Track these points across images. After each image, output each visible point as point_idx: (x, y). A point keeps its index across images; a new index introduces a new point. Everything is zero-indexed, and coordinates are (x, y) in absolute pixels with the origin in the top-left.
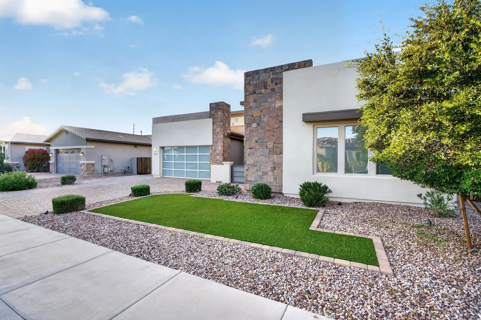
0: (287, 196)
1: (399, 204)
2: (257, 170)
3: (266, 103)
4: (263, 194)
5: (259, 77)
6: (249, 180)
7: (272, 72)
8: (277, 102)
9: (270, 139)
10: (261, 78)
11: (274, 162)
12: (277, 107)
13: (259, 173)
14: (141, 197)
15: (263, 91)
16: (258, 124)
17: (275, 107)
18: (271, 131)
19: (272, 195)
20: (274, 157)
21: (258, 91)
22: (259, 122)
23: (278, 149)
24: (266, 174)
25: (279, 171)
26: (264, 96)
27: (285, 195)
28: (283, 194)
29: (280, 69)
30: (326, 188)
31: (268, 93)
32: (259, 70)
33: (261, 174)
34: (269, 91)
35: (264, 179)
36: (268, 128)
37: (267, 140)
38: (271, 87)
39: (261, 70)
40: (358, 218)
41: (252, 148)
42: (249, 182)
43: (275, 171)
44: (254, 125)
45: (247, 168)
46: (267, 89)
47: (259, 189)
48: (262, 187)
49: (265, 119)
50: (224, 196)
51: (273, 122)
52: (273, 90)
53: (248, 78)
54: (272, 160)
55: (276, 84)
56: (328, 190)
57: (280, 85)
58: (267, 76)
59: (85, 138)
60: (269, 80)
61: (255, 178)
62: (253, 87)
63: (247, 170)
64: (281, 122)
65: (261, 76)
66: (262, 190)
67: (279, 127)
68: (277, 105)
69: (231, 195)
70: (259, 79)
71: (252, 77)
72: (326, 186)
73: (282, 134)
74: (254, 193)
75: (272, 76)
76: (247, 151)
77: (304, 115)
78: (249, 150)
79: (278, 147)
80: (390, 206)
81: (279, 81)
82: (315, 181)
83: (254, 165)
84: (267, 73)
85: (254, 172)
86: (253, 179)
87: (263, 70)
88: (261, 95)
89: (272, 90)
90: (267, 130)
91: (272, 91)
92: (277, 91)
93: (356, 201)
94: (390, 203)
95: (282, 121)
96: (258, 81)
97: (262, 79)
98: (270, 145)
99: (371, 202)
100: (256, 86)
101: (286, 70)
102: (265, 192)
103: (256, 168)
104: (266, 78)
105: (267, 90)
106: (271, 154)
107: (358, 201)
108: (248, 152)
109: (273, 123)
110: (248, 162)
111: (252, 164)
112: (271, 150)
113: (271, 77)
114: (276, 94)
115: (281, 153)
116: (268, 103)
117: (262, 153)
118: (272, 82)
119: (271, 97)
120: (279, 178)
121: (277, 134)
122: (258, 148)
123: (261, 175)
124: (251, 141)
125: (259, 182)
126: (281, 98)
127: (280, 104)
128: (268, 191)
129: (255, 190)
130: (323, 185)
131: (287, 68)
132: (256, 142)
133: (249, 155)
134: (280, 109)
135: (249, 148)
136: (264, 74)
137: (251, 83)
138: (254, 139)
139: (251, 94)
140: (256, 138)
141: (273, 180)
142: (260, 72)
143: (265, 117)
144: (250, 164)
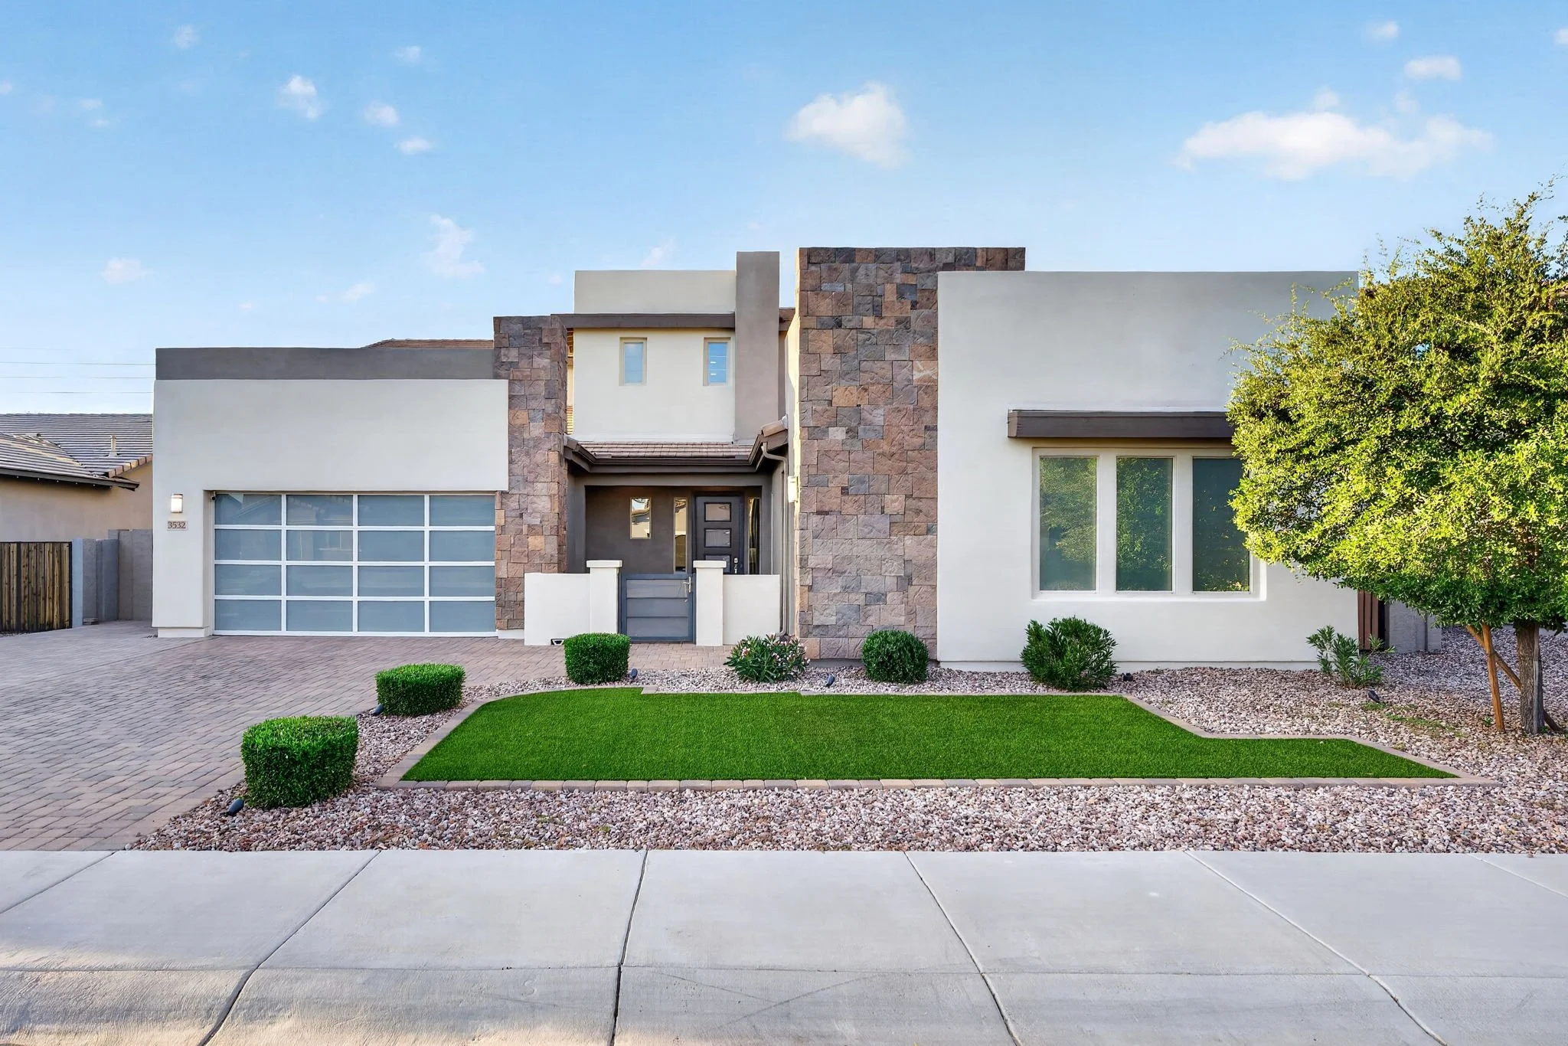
2: (845, 588)
3: (879, 364)
5: (854, 271)
6: (815, 623)
7: (900, 263)
8: (918, 364)
9: (893, 483)
10: (862, 279)
11: (906, 558)
12: (919, 380)
13: (853, 596)
15: (869, 321)
16: (852, 432)
17: (910, 381)
18: (896, 456)
20: (908, 543)
21: (849, 320)
22: (854, 424)
23: (922, 517)
24: (879, 600)
25: (924, 589)
26: (873, 340)
27: (943, 666)
28: (941, 662)
29: (926, 258)
31: (887, 330)
32: (854, 250)
33: (859, 600)
34: (888, 323)
36: (885, 448)
37: (884, 487)
38: (898, 314)
39: (860, 250)
41: (827, 513)
42: (817, 630)
43: (912, 590)
44: (838, 434)
45: (809, 582)
46: (881, 318)
49: (878, 417)
51: (905, 428)
52: (904, 323)
53: (813, 268)
54: (899, 552)
55: (913, 305)
57: (926, 312)
58: (882, 273)
60: (890, 289)
61: (840, 616)
62: (833, 303)
63: (810, 588)
64: (932, 429)
65: (862, 271)
67: (924, 445)
68: (917, 376)
70: (853, 279)
71: (830, 268)
73: (934, 469)
75: (899, 278)
76: (809, 522)
77: (1021, 416)
78: (815, 518)
79: (918, 512)
81: (924, 299)
83: (837, 571)
84: (881, 266)
85: (835, 594)
86: (832, 621)
87: (868, 251)
88: (862, 337)
89: (899, 322)
90: (883, 454)
91: (902, 326)
92: (918, 330)
95: (935, 429)
96: (849, 286)
97: (865, 282)
98: (895, 501)
100: (842, 300)
101: (948, 267)
103: (841, 581)
104: (879, 281)
105: (883, 322)
106: (895, 532)
108: (815, 527)
109: (902, 432)
110: (812, 561)
111: (830, 566)
112: (898, 518)
113: (898, 281)
114: (914, 338)
115: (931, 530)
116: (887, 366)
117: (866, 530)
118: (901, 295)
119: (897, 347)
120: (923, 611)
121: (915, 469)
122: (852, 511)
123: (862, 603)
124: (826, 489)
125: (853, 629)
126: (932, 354)
127: (928, 372)
131: (950, 259)
132: (845, 491)
133: (816, 537)
134: (930, 387)
135: (819, 513)
136: (872, 266)
137: (825, 286)
138: (837, 480)
139: (823, 327)
140: (844, 479)
141: (903, 618)
142: (858, 258)
143: (875, 412)
144: (823, 566)
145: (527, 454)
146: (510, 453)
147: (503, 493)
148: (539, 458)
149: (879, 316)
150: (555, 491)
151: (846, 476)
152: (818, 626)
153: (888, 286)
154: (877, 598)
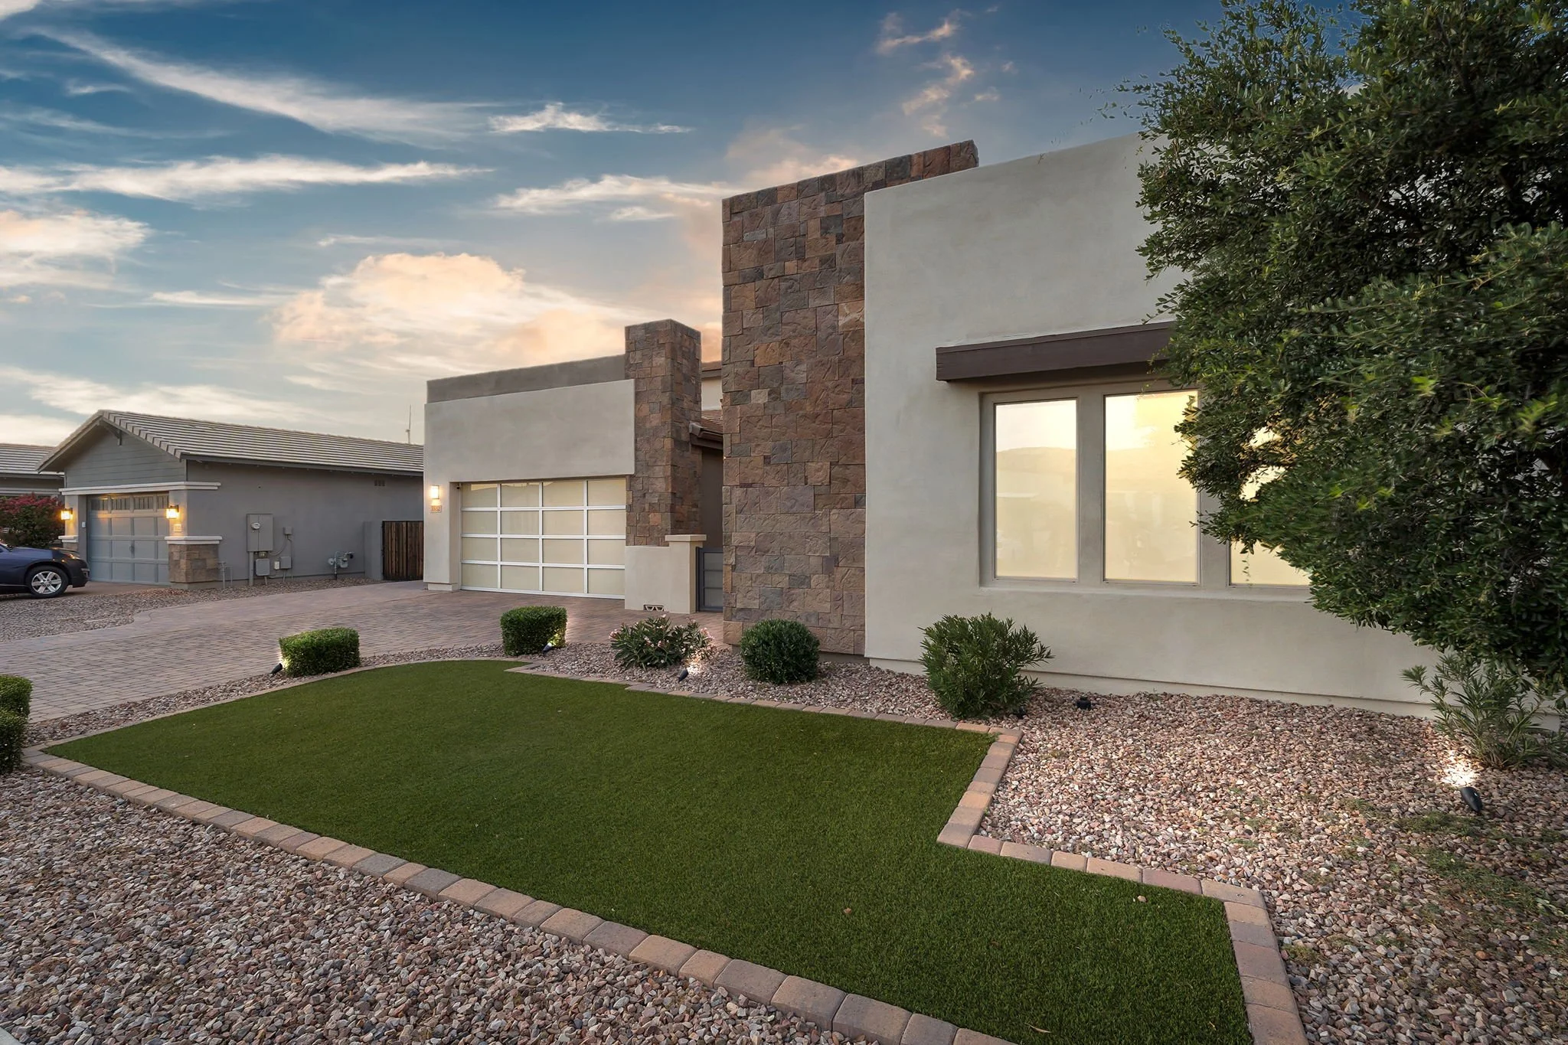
0: (884, 667)
1: (1325, 703)
2: (768, 569)
3: (802, 313)
4: (784, 661)
5: (777, 213)
6: (739, 606)
7: (823, 194)
8: (844, 308)
9: (817, 447)
10: (784, 220)
11: (832, 535)
12: (844, 326)
13: (777, 578)
14: (316, 678)
15: (791, 266)
16: (774, 394)
17: (834, 327)
18: (820, 418)
19: (822, 664)
20: (834, 518)
21: (771, 268)
22: (775, 385)
23: (849, 487)
24: (802, 583)
25: (852, 571)
26: (796, 286)
27: (873, 664)
28: (868, 659)
29: (853, 181)
30: (1028, 638)
31: (811, 274)
32: (776, 189)
33: (783, 582)
34: (813, 265)
35: (795, 604)
36: (809, 409)
37: (807, 454)
38: (822, 253)
39: (782, 188)
40: (1158, 778)
41: (750, 485)
42: (741, 613)
43: (839, 573)
44: (759, 397)
45: (732, 560)
46: (805, 259)
47: (768, 644)
48: (778, 637)
49: (800, 374)
50: (637, 672)
51: (830, 384)
52: (828, 261)
53: (736, 219)
54: (824, 529)
55: (839, 239)
56: (1036, 647)
57: (853, 244)
58: (805, 209)
59: (178, 455)
60: (814, 224)
61: (763, 599)
62: (755, 252)
63: (734, 568)
64: (860, 381)
65: (784, 211)
66: (778, 646)
67: (851, 403)
68: (842, 321)
69: (664, 666)
70: (774, 224)
71: (751, 215)
72: (1030, 631)
73: (862, 430)
74: (747, 658)
75: (823, 211)
76: (732, 495)
77: (943, 354)
78: (738, 492)
79: (845, 481)
80: (1288, 711)
81: (850, 229)
82: (986, 614)
83: (760, 550)
84: (806, 201)
85: (758, 576)
86: (755, 604)
87: (791, 187)
88: (784, 285)
89: (823, 261)
90: (805, 416)
91: (827, 265)
92: (843, 267)
93: (1149, 689)
94: (1287, 700)
95: (862, 381)
96: (771, 230)
97: (787, 222)
98: (818, 470)
99: (1209, 693)
100: (764, 249)
101: (877, 185)
102: (790, 653)
103: (764, 561)
104: (802, 219)
105: (807, 264)
106: (820, 505)
107: (1160, 690)
108: (735, 501)
109: (827, 388)
110: (736, 539)
111: (753, 544)
112: (823, 489)
113: (822, 214)
114: (840, 277)
115: (859, 502)
116: (810, 314)
117: (789, 504)
118: (825, 230)
119: (822, 291)
120: (850, 598)
121: (842, 431)
122: (774, 482)
123: (785, 585)
124: (748, 459)
125: (775, 616)
126: (859, 292)
127: (855, 315)
128: (801, 652)
129: (753, 648)
130: (1015, 629)
131: (881, 175)
132: (767, 460)
133: (741, 511)
134: (856, 332)
135: (742, 485)
136: (794, 204)
137: (747, 236)
138: (759, 448)
139: (746, 280)
140: (767, 447)
141: (828, 605)
142: (780, 197)
143: (798, 368)
144: (746, 544)
145: (648, 441)
146: (636, 441)
147: (631, 476)
148: (658, 445)
149: (802, 258)
150: (669, 473)
151: (770, 444)
152: (742, 610)
153: (812, 223)
154: (801, 581)
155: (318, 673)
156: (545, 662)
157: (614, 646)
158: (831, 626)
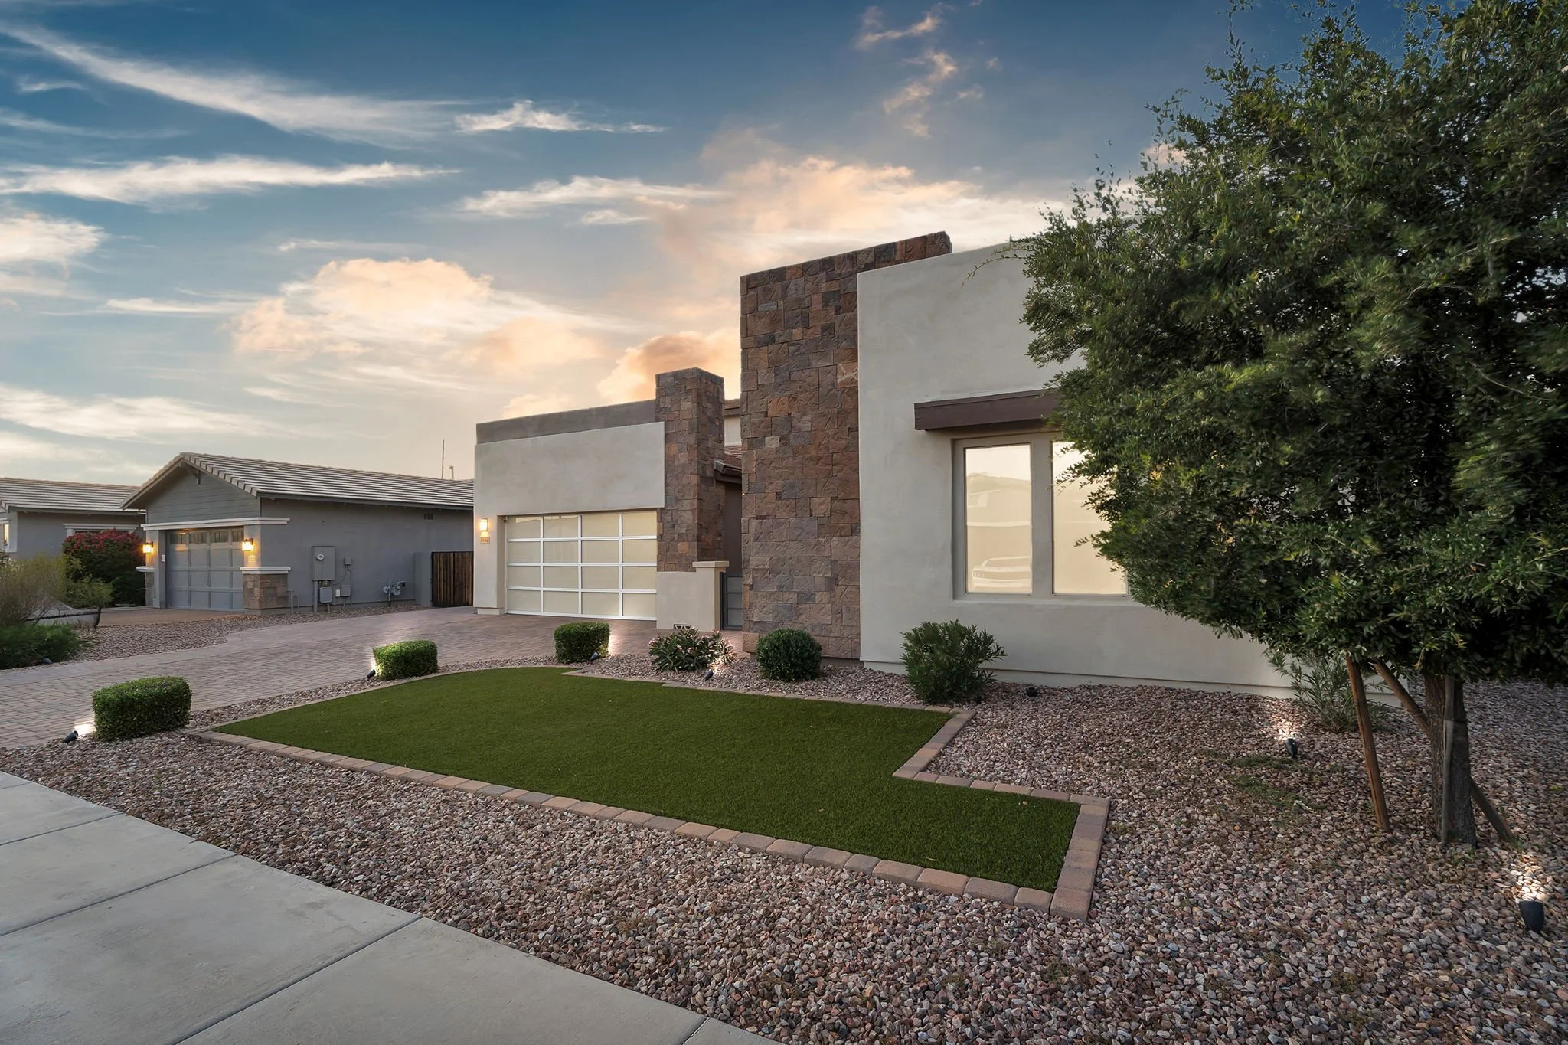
0: (876, 668)
2: (780, 588)
3: (807, 372)
4: (792, 663)
5: (786, 289)
6: (755, 619)
7: (824, 273)
8: (842, 368)
9: (820, 485)
10: (791, 292)
11: (833, 559)
12: (842, 383)
13: (787, 595)
14: (405, 681)
15: (798, 333)
16: (784, 440)
17: (834, 384)
18: (822, 460)
19: (825, 667)
20: (834, 544)
21: (781, 335)
22: (785, 433)
23: (847, 518)
24: (808, 599)
25: (849, 588)
26: (802, 350)
27: (867, 666)
28: (863, 662)
29: (848, 263)
30: (988, 640)
31: (814, 339)
32: (785, 268)
33: (793, 599)
34: (816, 332)
35: (802, 617)
36: (813, 453)
37: (812, 491)
38: (823, 322)
39: (790, 267)
41: (765, 517)
42: (757, 626)
43: (838, 590)
44: (772, 443)
45: (750, 581)
46: (809, 328)
47: (778, 648)
48: (786, 643)
49: (806, 423)
50: (671, 674)
51: (830, 432)
52: (828, 329)
53: (752, 293)
54: (827, 553)
55: (837, 312)
56: (993, 647)
57: (849, 315)
58: (809, 286)
59: (254, 493)
60: (816, 298)
61: (776, 613)
62: (768, 321)
63: (751, 587)
64: (854, 430)
65: (792, 287)
66: (787, 650)
67: (847, 448)
68: (840, 379)
69: (693, 669)
70: (784, 297)
71: (765, 290)
72: (989, 634)
73: (857, 470)
74: (762, 660)
75: (824, 287)
76: (750, 526)
77: (920, 408)
78: (755, 523)
79: (844, 513)
80: (1195, 695)
81: (845, 302)
82: (954, 621)
83: (773, 572)
84: (809, 278)
85: (772, 594)
86: (769, 618)
87: (798, 267)
88: (792, 349)
89: (824, 329)
90: (810, 459)
91: (827, 333)
92: (841, 334)
93: (1086, 681)
94: (1195, 688)
95: (857, 430)
96: (781, 302)
97: (794, 296)
98: (821, 504)
99: (1135, 684)
100: (775, 318)
101: (869, 267)
102: (796, 657)
103: (777, 581)
104: (807, 293)
105: (810, 331)
106: (823, 534)
107: (1096, 682)
108: (752, 530)
109: (828, 435)
110: (753, 563)
111: (767, 566)
112: (825, 520)
113: (823, 290)
114: (838, 342)
115: (855, 530)
116: (813, 373)
117: (797, 533)
118: (826, 303)
119: (823, 354)
120: (848, 611)
121: (840, 471)
122: (785, 515)
123: (794, 601)
124: (763, 495)
125: (787, 626)
126: (853, 355)
127: (850, 375)
128: (806, 655)
129: (766, 652)
130: (978, 632)
131: (871, 259)
132: (778, 496)
133: (756, 540)
134: (852, 389)
135: (758, 518)
136: (800, 281)
137: (761, 307)
138: (773, 486)
139: (761, 344)
140: (777, 485)
141: (830, 617)
142: (788, 274)
143: (805, 418)
144: (761, 567)
149: (807, 327)
151: (781, 482)
152: (758, 623)
153: (815, 297)
154: (807, 597)
155: (405, 677)
156: (592, 668)
157: (652, 653)
158: (832, 635)
